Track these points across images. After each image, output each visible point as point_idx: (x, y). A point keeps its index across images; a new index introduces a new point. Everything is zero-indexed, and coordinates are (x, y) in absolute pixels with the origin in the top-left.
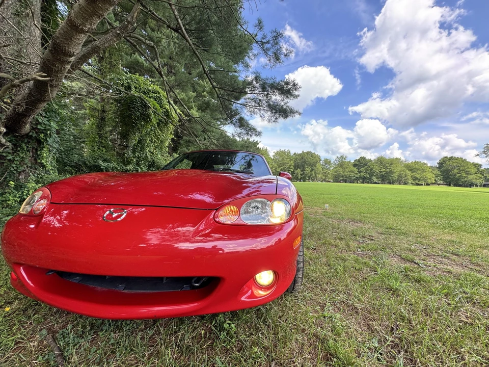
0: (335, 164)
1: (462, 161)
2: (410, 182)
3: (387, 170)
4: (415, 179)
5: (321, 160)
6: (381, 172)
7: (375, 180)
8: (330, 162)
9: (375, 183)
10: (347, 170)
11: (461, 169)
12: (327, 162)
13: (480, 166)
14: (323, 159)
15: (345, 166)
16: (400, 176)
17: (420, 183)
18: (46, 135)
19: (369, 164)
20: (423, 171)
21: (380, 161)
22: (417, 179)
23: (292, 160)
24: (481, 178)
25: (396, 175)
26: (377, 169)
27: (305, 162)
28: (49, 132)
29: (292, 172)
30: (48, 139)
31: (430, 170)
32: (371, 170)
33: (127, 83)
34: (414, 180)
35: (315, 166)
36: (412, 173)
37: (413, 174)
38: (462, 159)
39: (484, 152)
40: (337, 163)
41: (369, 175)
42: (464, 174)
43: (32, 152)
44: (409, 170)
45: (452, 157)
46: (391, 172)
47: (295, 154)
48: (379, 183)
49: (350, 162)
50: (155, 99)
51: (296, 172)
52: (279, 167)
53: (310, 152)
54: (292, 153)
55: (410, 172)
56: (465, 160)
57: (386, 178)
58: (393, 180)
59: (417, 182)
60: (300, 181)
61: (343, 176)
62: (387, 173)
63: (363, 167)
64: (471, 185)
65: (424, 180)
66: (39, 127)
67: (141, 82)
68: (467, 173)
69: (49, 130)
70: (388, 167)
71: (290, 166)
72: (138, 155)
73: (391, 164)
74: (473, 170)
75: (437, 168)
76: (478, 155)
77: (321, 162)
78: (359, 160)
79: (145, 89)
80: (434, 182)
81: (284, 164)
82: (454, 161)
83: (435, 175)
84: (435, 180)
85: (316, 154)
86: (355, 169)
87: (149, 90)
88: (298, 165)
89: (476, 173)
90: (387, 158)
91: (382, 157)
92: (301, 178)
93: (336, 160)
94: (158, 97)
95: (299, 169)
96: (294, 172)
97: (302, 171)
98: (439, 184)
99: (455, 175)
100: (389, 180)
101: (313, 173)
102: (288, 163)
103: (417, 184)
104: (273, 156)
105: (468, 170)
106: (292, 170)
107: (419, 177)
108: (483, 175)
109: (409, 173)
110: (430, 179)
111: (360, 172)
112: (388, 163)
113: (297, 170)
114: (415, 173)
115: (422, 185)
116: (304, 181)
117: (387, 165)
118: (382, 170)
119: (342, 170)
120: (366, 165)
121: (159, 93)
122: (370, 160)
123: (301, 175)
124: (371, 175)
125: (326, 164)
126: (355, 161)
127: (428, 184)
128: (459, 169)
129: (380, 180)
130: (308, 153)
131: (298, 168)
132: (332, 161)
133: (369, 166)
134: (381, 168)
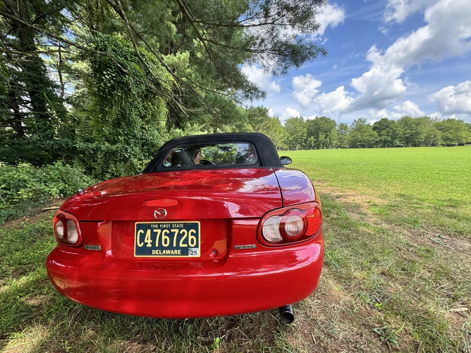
0: (352, 128)
2: (440, 143)
3: (413, 131)
4: (446, 139)
5: (336, 125)
6: (404, 134)
7: (398, 143)
8: (346, 126)
9: (398, 146)
10: (366, 134)
12: (343, 127)
14: (338, 124)
15: (363, 130)
16: (427, 137)
17: (453, 143)
19: (392, 126)
20: (458, 129)
21: (406, 121)
22: (449, 139)
23: (305, 127)
25: (422, 137)
26: (400, 131)
27: (319, 129)
29: (305, 140)
31: (467, 128)
32: (393, 132)
34: (444, 140)
35: (330, 132)
37: (445, 133)
40: (354, 127)
41: (391, 138)
44: (440, 130)
46: (418, 133)
47: (308, 120)
48: (402, 146)
49: (369, 125)
51: (309, 139)
52: (291, 135)
53: (325, 117)
54: (305, 119)
55: (440, 132)
57: (411, 141)
58: (419, 141)
59: (449, 143)
60: (314, 149)
61: (361, 141)
62: (412, 135)
63: (385, 129)
65: (458, 140)
70: (414, 128)
71: (303, 133)
73: (418, 125)
77: (337, 127)
78: (380, 122)
81: (297, 132)
85: (331, 119)
86: (375, 133)
88: (312, 132)
90: (413, 118)
91: (407, 117)
92: (315, 146)
93: (353, 124)
95: (312, 137)
96: (307, 139)
97: (315, 138)
100: (415, 142)
101: (328, 139)
102: (301, 131)
103: (449, 145)
104: (285, 124)
106: (305, 138)
107: (451, 137)
109: (440, 134)
110: (465, 138)
111: (380, 136)
112: (414, 124)
113: (310, 137)
114: (447, 133)
115: (454, 145)
116: (318, 148)
117: (413, 126)
118: (407, 132)
119: (359, 134)
120: (388, 128)
122: (393, 122)
123: (315, 142)
124: (393, 138)
125: (341, 129)
126: (375, 124)
127: (461, 145)
129: (403, 143)
130: (322, 119)
131: (312, 135)
132: (349, 126)
133: (392, 128)
134: (406, 129)
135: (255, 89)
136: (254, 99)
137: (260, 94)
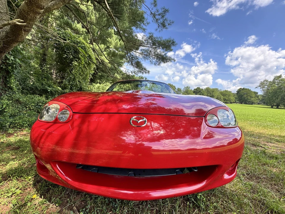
0: (184, 91)
1: (249, 91)
3: (211, 95)
5: (176, 89)
8: (181, 90)
11: (248, 95)
13: (257, 93)
14: (177, 88)
15: (189, 92)
18: (13, 67)
19: (202, 91)
20: (229, 95)
21: (208, 90)
22: (226, 100)
24: (257, 100)
26: (205, 94)
28: (15, 65)
30: (14, 70)
31: (233, 95)
33: (63, 36)
34: (224, 100)
36: (224, 97)
38: (249, 89)
39: (260, 86)
40: (184, 90)
42: (249, 97)
43: (3, 79)
45: (244, 88)
46: (213, 96)
49: (191, 90)
50: (81, 48)
53: (170, 84)
55: (222, 96)
56: (250, 90)
59: (226, 102)
64: (252, 103)
65: (230, 100)
66: (8, 61)
67: (72, 36)
68: (251, 97)
69: (15, 64)
70: (212, 93)
72: (72, 83)
74: (254, 96)
75: (236, 94)
76: (257, 87)
77: (176, 90)
78: (196, 89)
79: (75, 41)
80: (234, 101)
82: (245, 90)
83: (235, 98)
84: (235, 101)
85: (173, 85)
86: (194, 94)
87: (77, 41)
89: (255, 97)
90: (211, 88)
91: (208, 88)
93: (184, 89)
94: (83, 46)
98: (237, 103)
99: (245, 98)
105: (251, 95)
107: (227, 99)
108: (258, 98)
109: (222, 97)
110: (232, 100)
114: (225, 97)
115: (228, 103)
117: (211, 92)
118: (208, 95)
120: (200, 92)
121: (84, 44)
122: (202, 89)
125: (178, 91)
126: (194, 90)
127: (231, 103)
128: (247, 95)
132: (182, 90)
133: (202, 93)
134: (208, 93)
135: (145, 69)
136: (144, 73)
137: (147, 72)
